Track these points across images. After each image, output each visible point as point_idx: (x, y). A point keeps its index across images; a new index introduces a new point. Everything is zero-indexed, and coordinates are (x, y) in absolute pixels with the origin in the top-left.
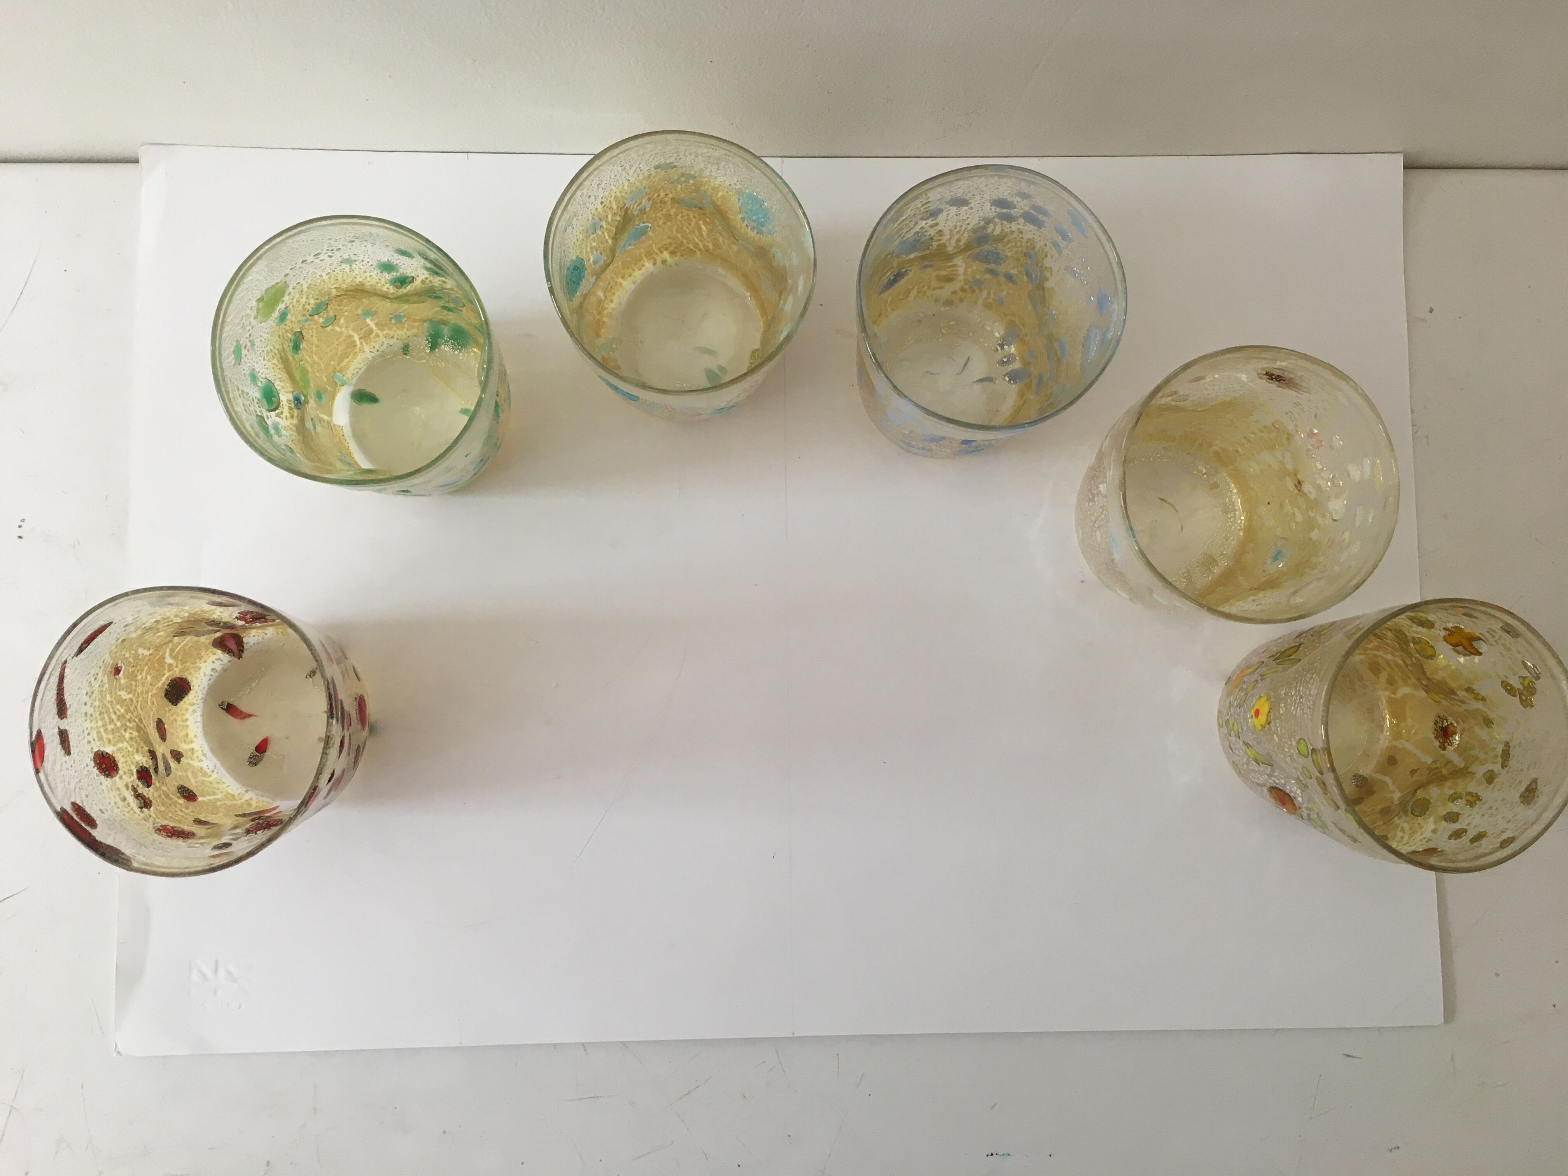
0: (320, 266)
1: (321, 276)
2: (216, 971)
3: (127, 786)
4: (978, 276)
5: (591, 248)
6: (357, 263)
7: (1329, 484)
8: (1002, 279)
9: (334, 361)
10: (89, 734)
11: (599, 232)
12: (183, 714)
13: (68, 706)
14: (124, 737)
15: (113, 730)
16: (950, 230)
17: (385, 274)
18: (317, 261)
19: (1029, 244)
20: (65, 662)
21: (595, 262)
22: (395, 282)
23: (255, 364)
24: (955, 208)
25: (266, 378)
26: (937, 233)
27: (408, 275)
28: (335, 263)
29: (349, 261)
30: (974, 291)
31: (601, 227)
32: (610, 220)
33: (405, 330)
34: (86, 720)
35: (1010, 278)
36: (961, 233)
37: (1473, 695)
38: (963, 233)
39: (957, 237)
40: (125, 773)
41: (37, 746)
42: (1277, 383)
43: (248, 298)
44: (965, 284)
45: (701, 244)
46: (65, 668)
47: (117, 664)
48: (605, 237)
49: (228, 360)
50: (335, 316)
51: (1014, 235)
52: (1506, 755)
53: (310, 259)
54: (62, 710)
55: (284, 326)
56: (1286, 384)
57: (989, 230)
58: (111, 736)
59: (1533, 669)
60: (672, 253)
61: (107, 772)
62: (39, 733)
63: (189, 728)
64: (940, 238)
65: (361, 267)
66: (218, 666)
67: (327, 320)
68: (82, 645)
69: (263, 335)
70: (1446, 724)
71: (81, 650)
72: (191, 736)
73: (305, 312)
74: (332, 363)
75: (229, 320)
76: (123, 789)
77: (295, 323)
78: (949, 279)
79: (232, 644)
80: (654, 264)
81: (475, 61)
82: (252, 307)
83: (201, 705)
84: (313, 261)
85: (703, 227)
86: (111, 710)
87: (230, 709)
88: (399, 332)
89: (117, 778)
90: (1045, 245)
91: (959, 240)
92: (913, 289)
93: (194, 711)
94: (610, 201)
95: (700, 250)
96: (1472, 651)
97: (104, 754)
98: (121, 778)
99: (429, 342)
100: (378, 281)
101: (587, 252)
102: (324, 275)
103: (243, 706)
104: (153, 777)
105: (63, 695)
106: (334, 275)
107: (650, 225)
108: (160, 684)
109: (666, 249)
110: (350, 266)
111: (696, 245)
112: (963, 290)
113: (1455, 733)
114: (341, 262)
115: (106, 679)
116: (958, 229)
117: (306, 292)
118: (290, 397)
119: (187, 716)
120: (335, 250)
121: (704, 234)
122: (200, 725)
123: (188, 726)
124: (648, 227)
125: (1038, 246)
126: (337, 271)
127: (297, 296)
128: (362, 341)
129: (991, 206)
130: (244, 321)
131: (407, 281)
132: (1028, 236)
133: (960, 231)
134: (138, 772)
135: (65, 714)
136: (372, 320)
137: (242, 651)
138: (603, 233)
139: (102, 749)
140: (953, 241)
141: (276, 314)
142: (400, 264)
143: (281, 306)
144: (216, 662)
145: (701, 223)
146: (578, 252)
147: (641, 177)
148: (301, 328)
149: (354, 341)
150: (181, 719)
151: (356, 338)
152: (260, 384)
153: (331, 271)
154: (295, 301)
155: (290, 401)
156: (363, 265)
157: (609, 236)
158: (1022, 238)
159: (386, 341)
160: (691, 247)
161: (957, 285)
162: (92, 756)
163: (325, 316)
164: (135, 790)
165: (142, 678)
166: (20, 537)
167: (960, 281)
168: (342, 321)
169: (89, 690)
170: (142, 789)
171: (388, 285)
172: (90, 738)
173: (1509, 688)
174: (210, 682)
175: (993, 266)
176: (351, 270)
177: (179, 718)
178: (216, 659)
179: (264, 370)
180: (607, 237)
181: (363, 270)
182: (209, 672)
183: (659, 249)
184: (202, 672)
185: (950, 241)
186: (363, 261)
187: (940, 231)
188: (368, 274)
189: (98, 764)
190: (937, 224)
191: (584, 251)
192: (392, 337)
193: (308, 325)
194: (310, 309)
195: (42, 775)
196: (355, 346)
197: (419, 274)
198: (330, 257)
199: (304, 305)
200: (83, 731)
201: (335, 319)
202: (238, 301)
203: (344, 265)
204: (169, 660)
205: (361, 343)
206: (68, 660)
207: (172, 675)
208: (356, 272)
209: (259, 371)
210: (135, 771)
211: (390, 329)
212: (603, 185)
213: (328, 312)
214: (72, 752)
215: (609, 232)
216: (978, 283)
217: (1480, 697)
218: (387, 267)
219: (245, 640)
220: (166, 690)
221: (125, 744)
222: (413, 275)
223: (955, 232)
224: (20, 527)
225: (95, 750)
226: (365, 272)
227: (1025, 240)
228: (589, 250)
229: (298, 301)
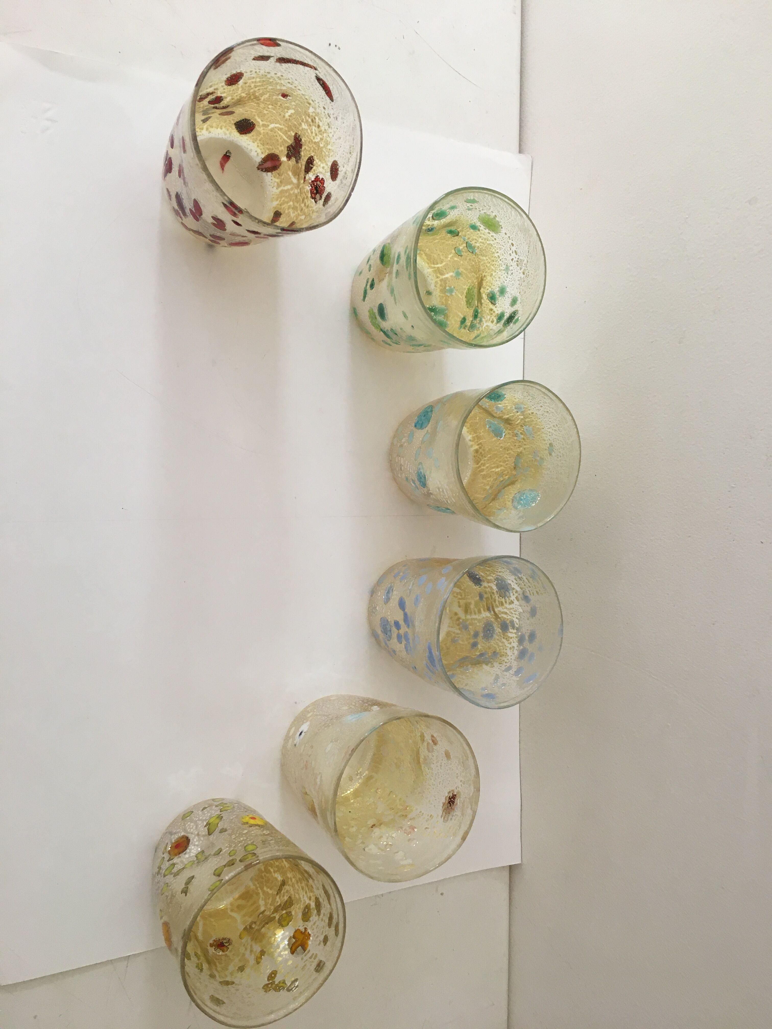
0: (506, 253)
1: (498, 252)
2: (48, 120)
3: (217, 89)
4: (470, 627)
5: (507, 406)
6: (506, 274)
7: (385, 843)
8: (472, 641)
9: (428, 251)
10: (256, 72)
11: (515, 410)
12: (225, 127)
13: (283, 64)
14: (244, 93)
15: (250, 86)
16: (513, 608)
17: (498, 289)
18: (511, 252)
19: (502, 653)
20: (316, 69)
21: (497, 408)
22: (492, 294)
23: (459, 209)
24: (529, 610)
25: (449, 214)
26: (511, 601)
27: (497, 302)
28: (506, 262)
29: (507, 269)
30: (458, 625)
31: (518, 412)
32: (519, 417)
33: (439, 294)
34: (265, 72)
35: (475, 645)
36: (510, 614)
37: (259, 955)
38: (510, 616)
39: (508, 612)
40: (224, 89)
41: (272, 42)
42: (447, 802)
43: (500, 211)
44: (463, 620)
45: (484, 468)
46: (312, 68)
47: (290, 96)
48: (511, 414)
49: (471, 196)
50: (462, 256)
51: (507, 645)
52: (227, 983)
53: (514, 248)
54: (282, 60)
55: (467, 227)
56: (448, 807)
57: (511, 630)
58: (247, 85)
59: (294, 987)
60: (477, 451)
61: (229, 79)
62: (279, 45)
63: (216, 129)
64: (508, 602)
65: (503, 276)
66: (253, 154)
67: (460, 251)
68: (322, 80)
69: (471, 216)
70: (226, 945)
71: (319, 79)
72: (211, 129)
73: (470, 239)
74: (427, 250)
75: (494, 200)
76: (216, 87)
77: (466, 233)
78: (467, 610)
79: (269, 164)
80: (470, 440)
81: (597, 349)
82: (493, 212)
83: (229, 139)
84: (511, 250)
85: (499, 469)
86: (262, 87)
87: (226, 157)
88: (438, 290)
89: (223, 84)
90: (506, 662)
91: (506, 613)
92: (460, 589)
93: (225, 134)
94: (531, 418)
95: (480, 467)
96: (293, 948)
97: (240, 79)
98: (222, 86)
99: (432, 308)
100: (493, 284)
101: (505, 403)
102: (498, 254)
103: (228, 165)
104: (212, 105)
105: (293, 63)
106: (497, 260)
107: (502, 439)
108: (257, 118)
109: (480, 448)
110: (504, 270)
111: (484, 464)
112: (459, 619)
113: (223, 951)
114: (507, 265)
115: (284, 88)
116: (514, 612)
117: (486, 242)
118: (435, 226)
119: (224, 129)
120: (517, 263)
121: (494, 470)
122: (217, 136)
123: (217, 128)
124: (501, 438)
125: (503, 658)
126: (500, 262)
127: (485, 237)
128: (436, 268)
129: (530, 630)
130: (487, 207)
131: (493, 301)
132: (509, 652)
133: (512, 614)
134: (221, 97)
135: (279, 62)
136: (451, 276)
137: (262, 170)
138: (514, 413)
139: (243, 78)
140: (505, 610)
141: (478, 224)
142: (504, 298)
143: (482, 228)
144: (256, 153)
145: (502, 468)
146: (508, 398)
147: (543, 435)
148: (460, 236)
149: (437, 264)
150: (223, 125)
151: (439, 265)
152: (448, 210)
153: (501, 258)
154: (482, 235)
155: (433, 226)
156: (504, 277)
157: (511, 416)
158: (506, 649)
159: (433, 282)
160: (482, 462)
161: (462, 615)
162: (243, 72)
163: (463, 250)
164: (212, 93)
165: (269, 108)
166: (330, 45)
167: (465, 617)
168: (456, 259)
169: (284, 77)
170: (211, 97)
171: (490, 289)
172: (253, 72)
173: (273, 976)
174: (243, 147)
175: (481, 634)
176: (500, 270)
177: (224, 124)
178: (258, 154)
179: (453, 213)
180: (511, 415)
181: (501, 277)
182: (250, 147)
183: (481, 443)
184: (251, 143)
185: (505, 608)
186: (507, 277)
187: (513, 603)
188: (498, 279)
189: (236, 74)
190: (518, 600)
191: (507, 402)
192: (435, 286)
193: (460, 240)
194: (471, 243)
195: (255, 42)
196: (434, 264)
197: (497, 308)
198: (512, 260)
199: (476, 240)
200: (259, 69)
201: (459, 255)
202: (501, 206)
203: (505, 266)
204: (272, 126)
205: (435, 267)
206: (316, 71)
207: (258, 126)
208: (499, 273)
209: (454, 211)
210: (222, 95)
211: (441, 285)
212: (546, 414)
213: (466, 252)
214: (254, 61)
215: (513, 416)
216: (466, 628)
217: (259, 960)
218: (502, 291)
219: (269, 174)
220: (249, 120)
221: (239, 92)
222: (497, 305)
223: (512, 611)
224: (336, 46)
225: (245, 74)
226: (499, 278)
227: (505, 651)
228: (507, 404)
229: (481, 237)
